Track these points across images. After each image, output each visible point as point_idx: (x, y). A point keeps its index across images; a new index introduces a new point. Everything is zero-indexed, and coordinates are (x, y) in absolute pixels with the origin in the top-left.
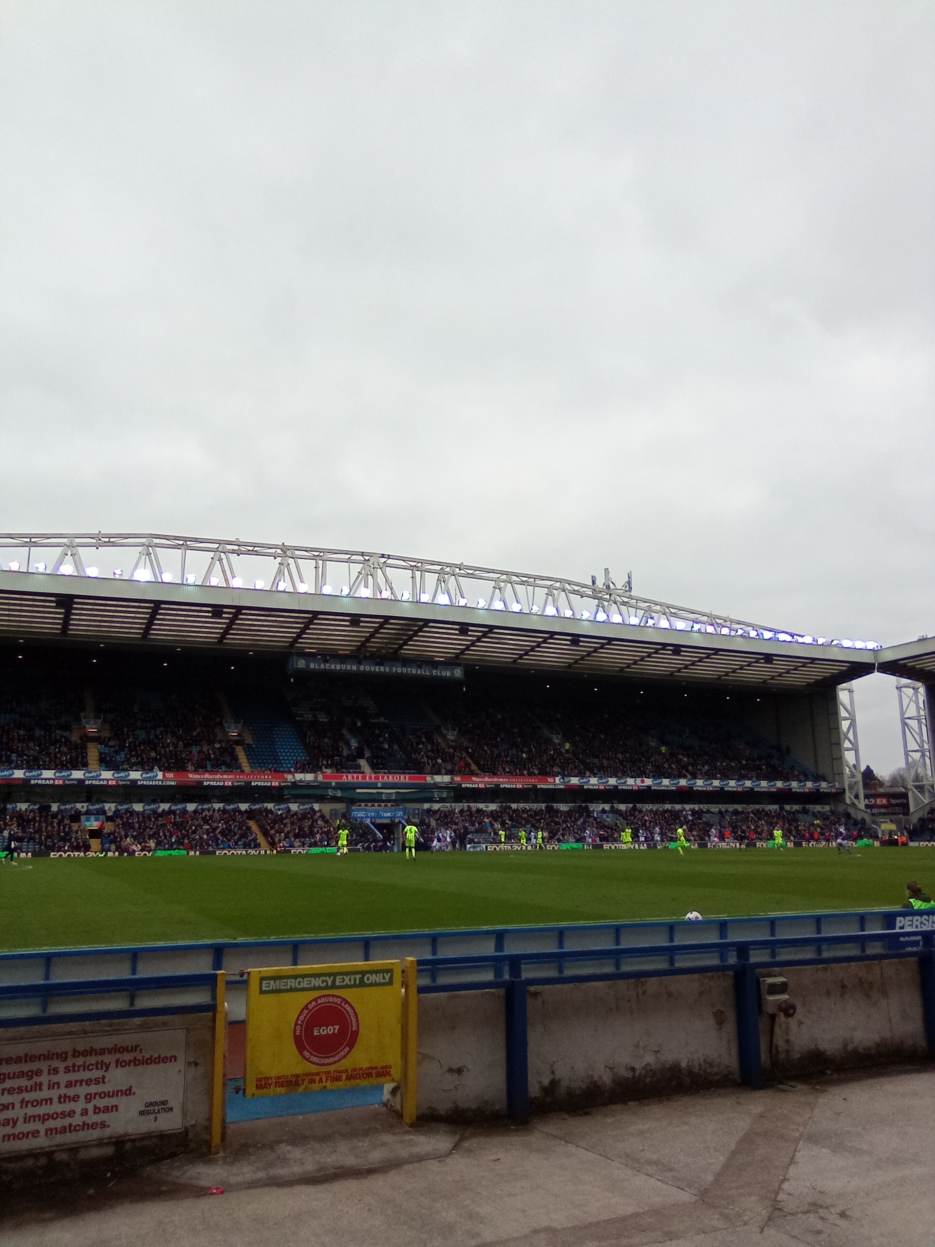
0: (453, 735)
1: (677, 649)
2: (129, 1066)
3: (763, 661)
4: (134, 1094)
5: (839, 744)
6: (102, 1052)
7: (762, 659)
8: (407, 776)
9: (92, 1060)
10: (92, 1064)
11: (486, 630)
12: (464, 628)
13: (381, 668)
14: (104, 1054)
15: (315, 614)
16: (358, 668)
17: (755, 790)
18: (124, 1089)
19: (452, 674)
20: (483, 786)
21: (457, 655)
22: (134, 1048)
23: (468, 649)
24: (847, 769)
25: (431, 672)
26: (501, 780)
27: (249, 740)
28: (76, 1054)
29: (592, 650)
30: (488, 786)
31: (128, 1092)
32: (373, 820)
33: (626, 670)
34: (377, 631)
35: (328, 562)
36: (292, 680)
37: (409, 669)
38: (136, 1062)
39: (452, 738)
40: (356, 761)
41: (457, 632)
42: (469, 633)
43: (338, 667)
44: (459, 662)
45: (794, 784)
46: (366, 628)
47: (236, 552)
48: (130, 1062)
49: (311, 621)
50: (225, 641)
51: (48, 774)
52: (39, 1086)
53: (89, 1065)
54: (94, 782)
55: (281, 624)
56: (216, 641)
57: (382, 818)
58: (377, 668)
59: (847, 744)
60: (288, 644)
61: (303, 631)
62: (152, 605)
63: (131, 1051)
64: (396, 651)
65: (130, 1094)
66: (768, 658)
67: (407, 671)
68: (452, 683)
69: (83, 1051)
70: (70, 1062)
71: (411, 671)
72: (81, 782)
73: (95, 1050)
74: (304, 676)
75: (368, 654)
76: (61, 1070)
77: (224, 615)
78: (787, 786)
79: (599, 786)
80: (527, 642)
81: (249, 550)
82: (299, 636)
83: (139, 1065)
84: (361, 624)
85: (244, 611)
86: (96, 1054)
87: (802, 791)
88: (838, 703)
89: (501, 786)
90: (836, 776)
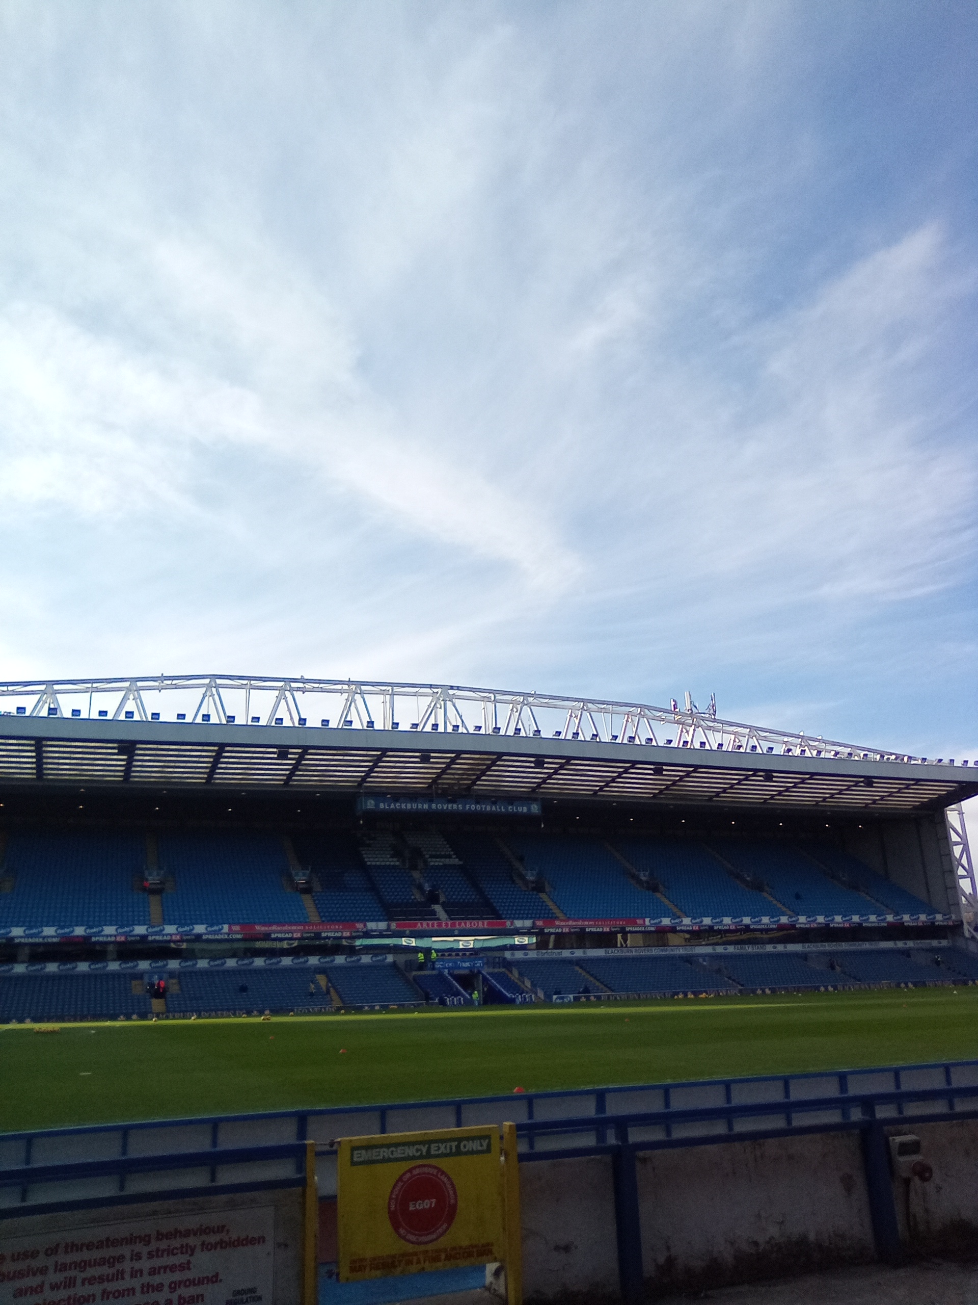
0: (532, 875)
1: (769, 775)
2: (215, 1249)
3: (862, 784)
4: (221, 1281)
5: (952, 872)
6: (187, 1233)
7: (862, 782)
8: (486, 922)
9: (176, 1243)
10: (176, 1248)
11: (564, 761)
12: (540, 761)
13: (454, 805)
14: (189, 1236)
15: (384, 751)
16: (430, 807)
17: (864, 925)
18: (210, 1275)
19: (529, 809)
20: (567, 930)
21: (534, 789)
22: (221, 1229)
23: (544, 782)
24: (963, 899)
25: (506, 808)
26: (586, 923)
27: (317, 887)
28: (160, 1236)
29: (678, 778)
30: (572, 930)
31: (214, 1279)
32: (451, 971)
33: (714, 799)
34: (448, 766)
35: (395, 696)
36: (361, 822)
37: (484, 806)
38: (222, 1245)
39: (532, 878)
40: (430, 907)
41: (533, 765)
42: (545, 765)
43: (409, 806)
44: (535, 796)
45: (906, 918)
46: (438, 762)
47: (301, 689)
48: (216, 1244)
49: (379, 759)
50: (291, 783)
51: (110, 930)
52: (120, 1275)
53: (173, 1250)
54: (157, 938)
55: (348, 763)
56: (282, 783)
57: (459, 968)
58: (450, 806)
59: (961, 872)
60: (356, 784)
61: (371, 769)
62: (216, 748)
63: (218, 1232)
64: (469, 787)
65: (216, 1281)
66: (869, 781)
67: (482, 808)
68: (529, 819)
69: (167, 1234)
70: (154, 1245)
71: (486, 808)
72: (144, 938)
73: (180, 1232)
74: (373, 817)
75: (440, 791)
77: (290, 756)
78: (898, 919)
79: (692, 926)
80: (608, 772)
81: (314, 687)
82: (368, 775)
83: (225, 1248)
84: (432, 760)
85: (310, 751)
86: (180, 1237)
87: (915, 924)
88: (948, 827)
89: (587, 930)
90: (952, 908)
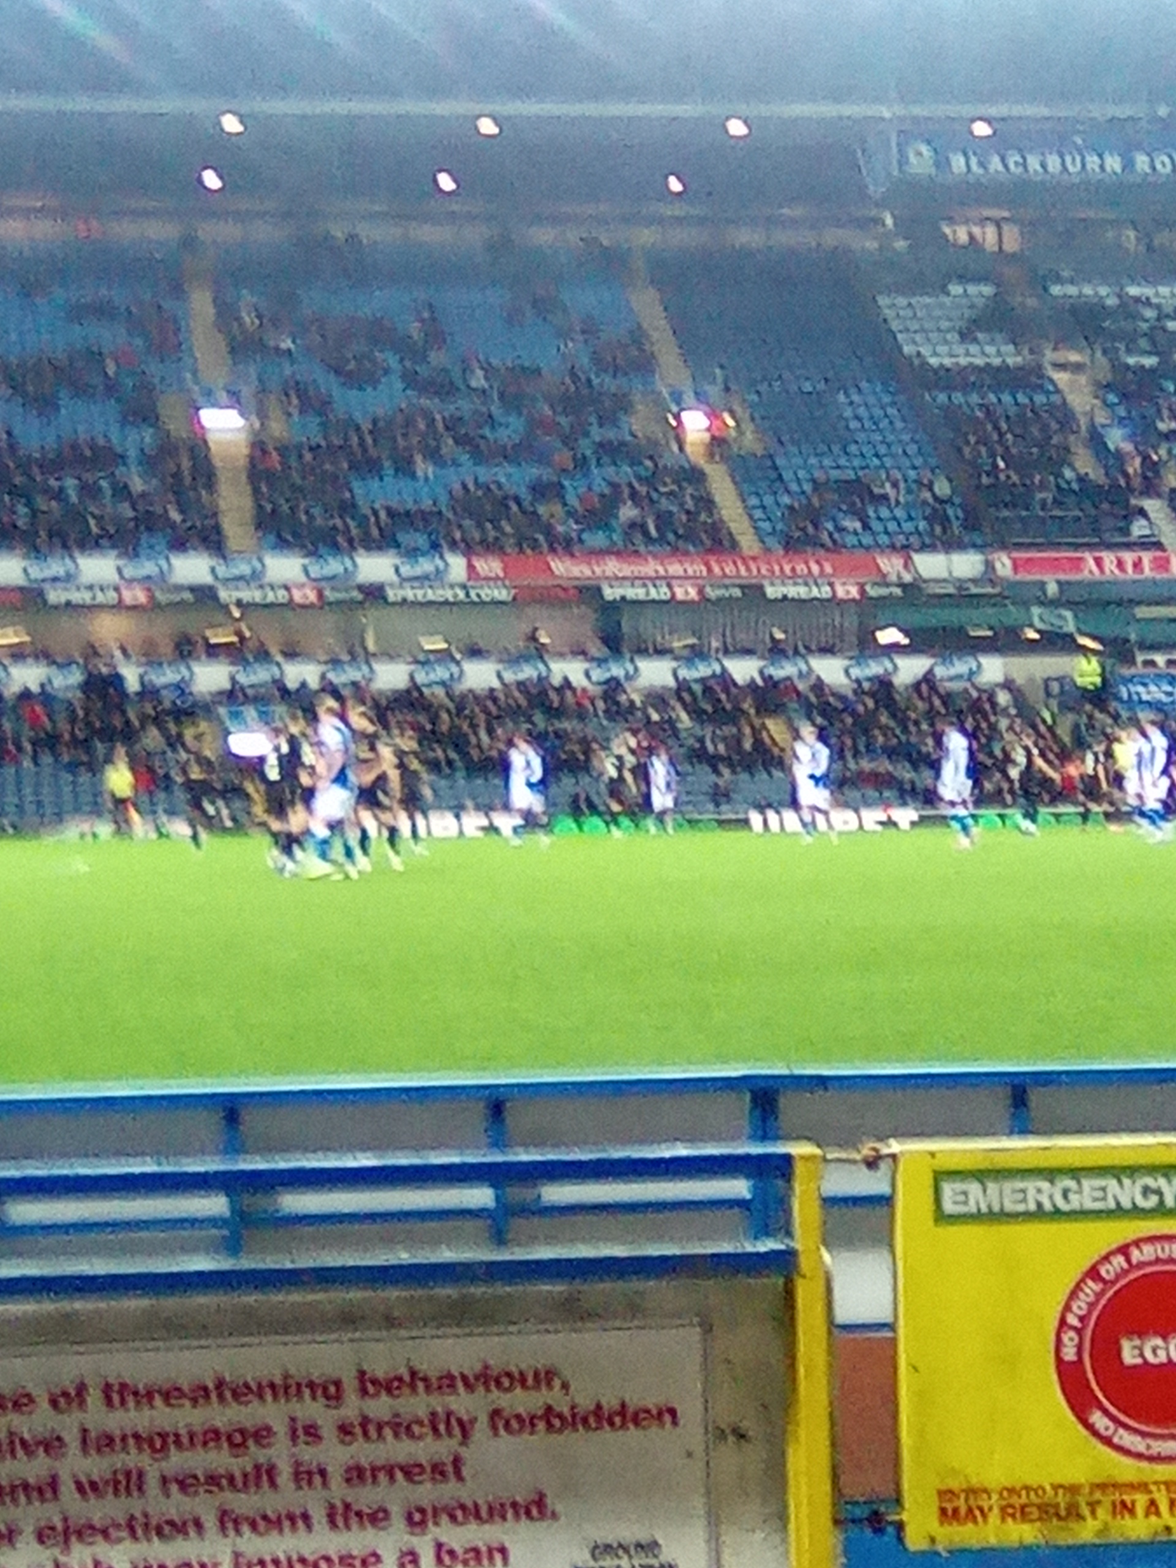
2: (532, 1430)
6: (448, 1382)
9: (417, 1406)
10: (419, 1420)
14: (452, 1390)
16: (1128, 165)
18: (523, 1499)
22: (545, 1377)
28: (370, 1385)
38: (552, 1420)
48: (535, 1417)
51: (98, 569)
52: (265, 1476)
53: (409, 1423)
54: (247, 597)
63: (536, 1385)
69: (388, 1380)
70: (354, 1407)
72: (204, 594)
73: (427, 1379)
76: (328, 1431)
83: (561, 1429)
86: (427, 1391)
